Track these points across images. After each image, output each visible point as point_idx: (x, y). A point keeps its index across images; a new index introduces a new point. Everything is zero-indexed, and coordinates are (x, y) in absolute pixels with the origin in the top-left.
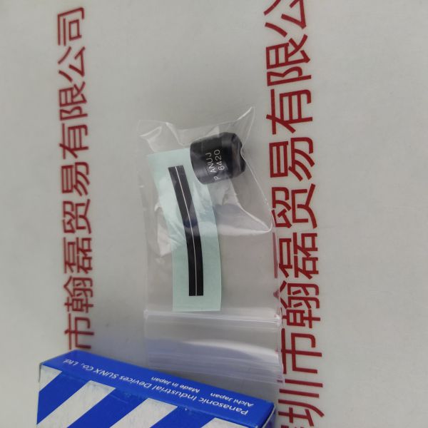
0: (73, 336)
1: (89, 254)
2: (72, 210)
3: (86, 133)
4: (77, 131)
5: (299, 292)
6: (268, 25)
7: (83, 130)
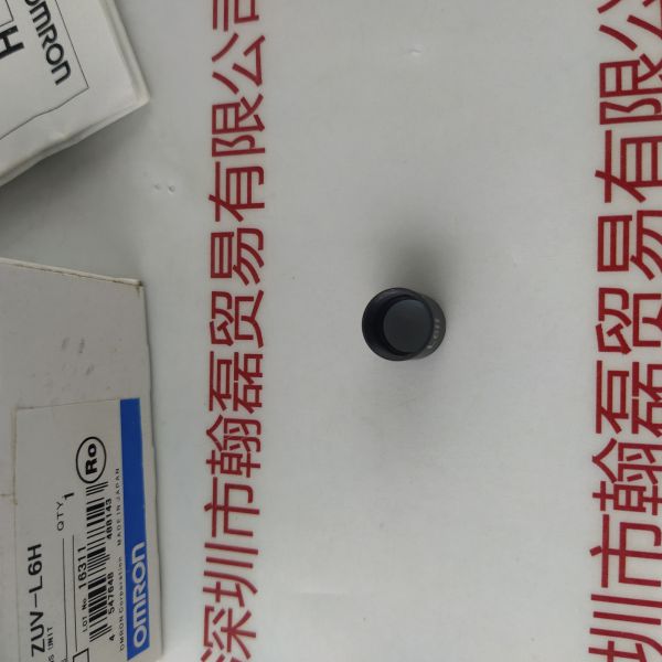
0: (220, 514)
1: (257, 381)
2: (229, 307)
3: (261, 181)
4: (244, 176)
5: (639, 456)
6: (604, 29)
7: (255, 176)
